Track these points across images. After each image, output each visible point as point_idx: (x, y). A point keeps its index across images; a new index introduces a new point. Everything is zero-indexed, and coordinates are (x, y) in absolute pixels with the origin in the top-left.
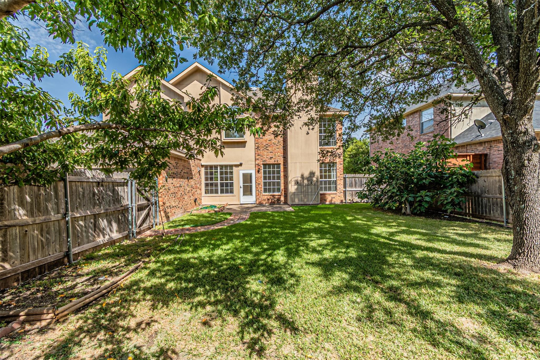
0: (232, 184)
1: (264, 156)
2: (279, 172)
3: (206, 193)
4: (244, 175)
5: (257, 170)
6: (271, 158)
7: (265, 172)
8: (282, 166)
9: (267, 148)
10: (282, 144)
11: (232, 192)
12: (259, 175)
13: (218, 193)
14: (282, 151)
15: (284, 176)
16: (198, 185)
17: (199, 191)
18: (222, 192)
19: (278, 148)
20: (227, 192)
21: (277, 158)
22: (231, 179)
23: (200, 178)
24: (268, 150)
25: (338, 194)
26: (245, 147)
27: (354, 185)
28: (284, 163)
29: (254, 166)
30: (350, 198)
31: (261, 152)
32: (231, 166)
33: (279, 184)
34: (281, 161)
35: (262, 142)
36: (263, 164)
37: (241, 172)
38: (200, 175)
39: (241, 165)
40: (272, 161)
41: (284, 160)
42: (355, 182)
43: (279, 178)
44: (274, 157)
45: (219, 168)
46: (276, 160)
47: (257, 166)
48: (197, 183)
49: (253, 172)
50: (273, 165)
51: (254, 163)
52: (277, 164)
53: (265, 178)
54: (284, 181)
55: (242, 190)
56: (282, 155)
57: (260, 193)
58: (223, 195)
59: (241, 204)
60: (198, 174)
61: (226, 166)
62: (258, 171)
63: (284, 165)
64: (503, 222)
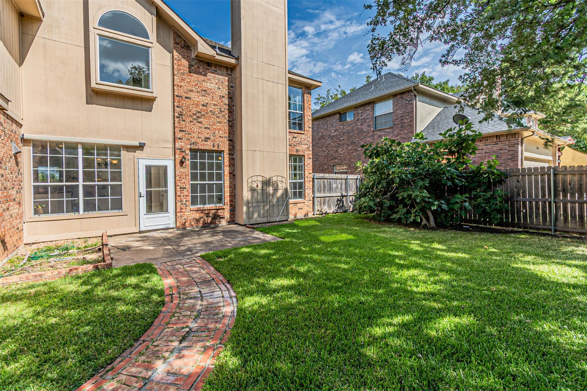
0: (117, 190)
1: (193, 135)
2: (219, 167)
3: (36, 212)
4: (148, 169)
5: (178, 161)
6: (207, 139)
7: (194, 166)
8: (226, 156)
9: (200, 120)
10: (227, 116)
11: (118, 205)
12: (182, 170)
13: (78, 210)
14: (227, 128)
15: (230, 173)
16: (14, 192)
17: (14, 209)
18: (89, 207)
19: (219, 122)
20: (103, 207)
21: (218, 141)
22: (117, 176)
23: (19, 173)
24: (200, 122)
25: (306, 203)
26: (150, 111)
27: (322, 189)
28: (230, 150)
29: (170, 152)
30: (319, 208)
31: (187, 125)
32: (116, 149)
33: (220, 188)
34: (225, 147)
35: (188, 107)
36: (191, 150)
37: (143, 164)
38: (17, 164)
39: (141, 147)
40: (208, 146)
41: (230, 145)
42: (324, 185)
43: (219, 177)
44: (212, 138)
45: (80, 151)
46: (216, 144)
47: (178, 152)
48: (9, 185)
49: (170, 164)
50: (210, 151)
51: (171, 145)
52: (216, 152)
53: (194, 177)
54: (230, 183)
55: (143, 201)
56: (227, 135)
57: (183, 206)
58: (91, 214)
59: (140, 232)
60: (13, 161)
61: (103, 149)
62: (182, 163)
63: (229, 154)
64: (550, 230)
